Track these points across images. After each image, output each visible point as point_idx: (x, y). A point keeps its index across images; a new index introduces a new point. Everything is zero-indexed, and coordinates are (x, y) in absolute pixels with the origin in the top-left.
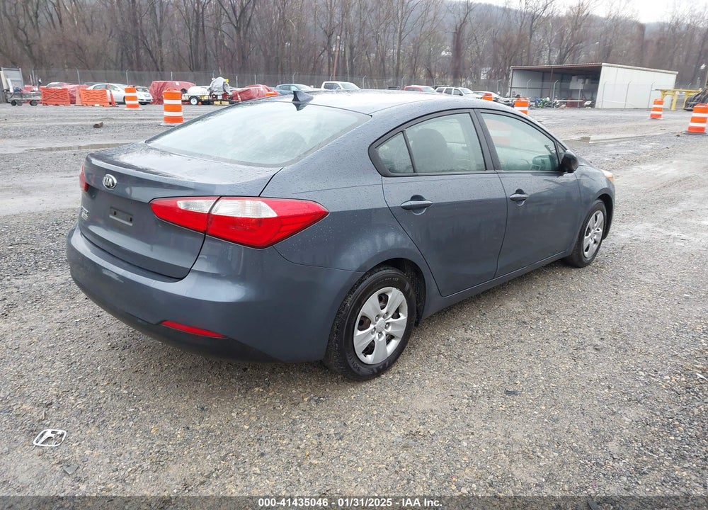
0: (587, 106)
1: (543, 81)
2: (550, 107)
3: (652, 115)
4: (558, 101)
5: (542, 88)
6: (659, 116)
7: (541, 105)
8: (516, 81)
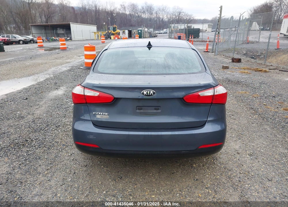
0: (68, 40)
1: (45, 30)
2: (55, 41)
3: (102, 42)
4: (57, 38)
5: (46, 33)
6: (104, 42)
7: (51, 40)
8: (34, 30)
